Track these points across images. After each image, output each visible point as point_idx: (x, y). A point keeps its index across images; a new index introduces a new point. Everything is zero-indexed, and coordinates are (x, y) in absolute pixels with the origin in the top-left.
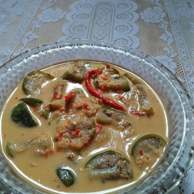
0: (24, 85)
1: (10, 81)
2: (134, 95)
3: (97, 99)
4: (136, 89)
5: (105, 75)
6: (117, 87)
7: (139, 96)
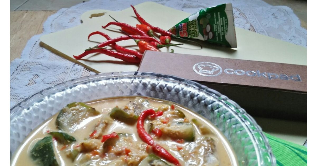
0: (58, 118)
1: (42, 112)
2: (199, 147)
3: (146, 145)
4: (203, 140)
5: (166, 117)
6: (177, 134)
7: (206, 150)
